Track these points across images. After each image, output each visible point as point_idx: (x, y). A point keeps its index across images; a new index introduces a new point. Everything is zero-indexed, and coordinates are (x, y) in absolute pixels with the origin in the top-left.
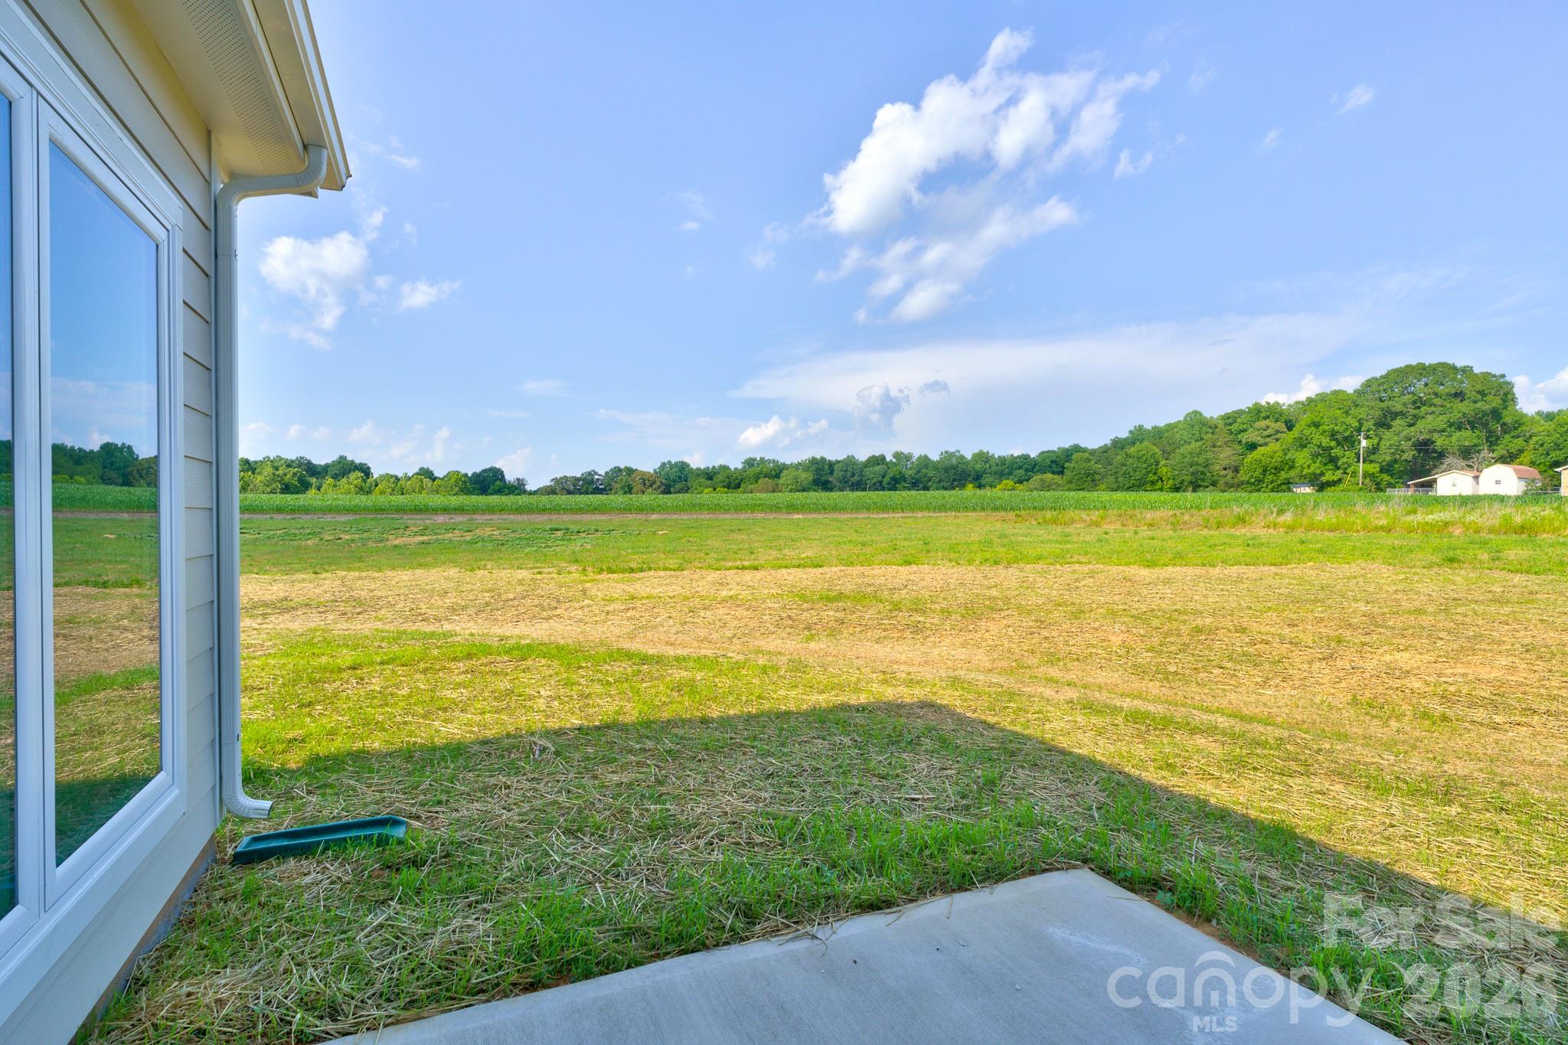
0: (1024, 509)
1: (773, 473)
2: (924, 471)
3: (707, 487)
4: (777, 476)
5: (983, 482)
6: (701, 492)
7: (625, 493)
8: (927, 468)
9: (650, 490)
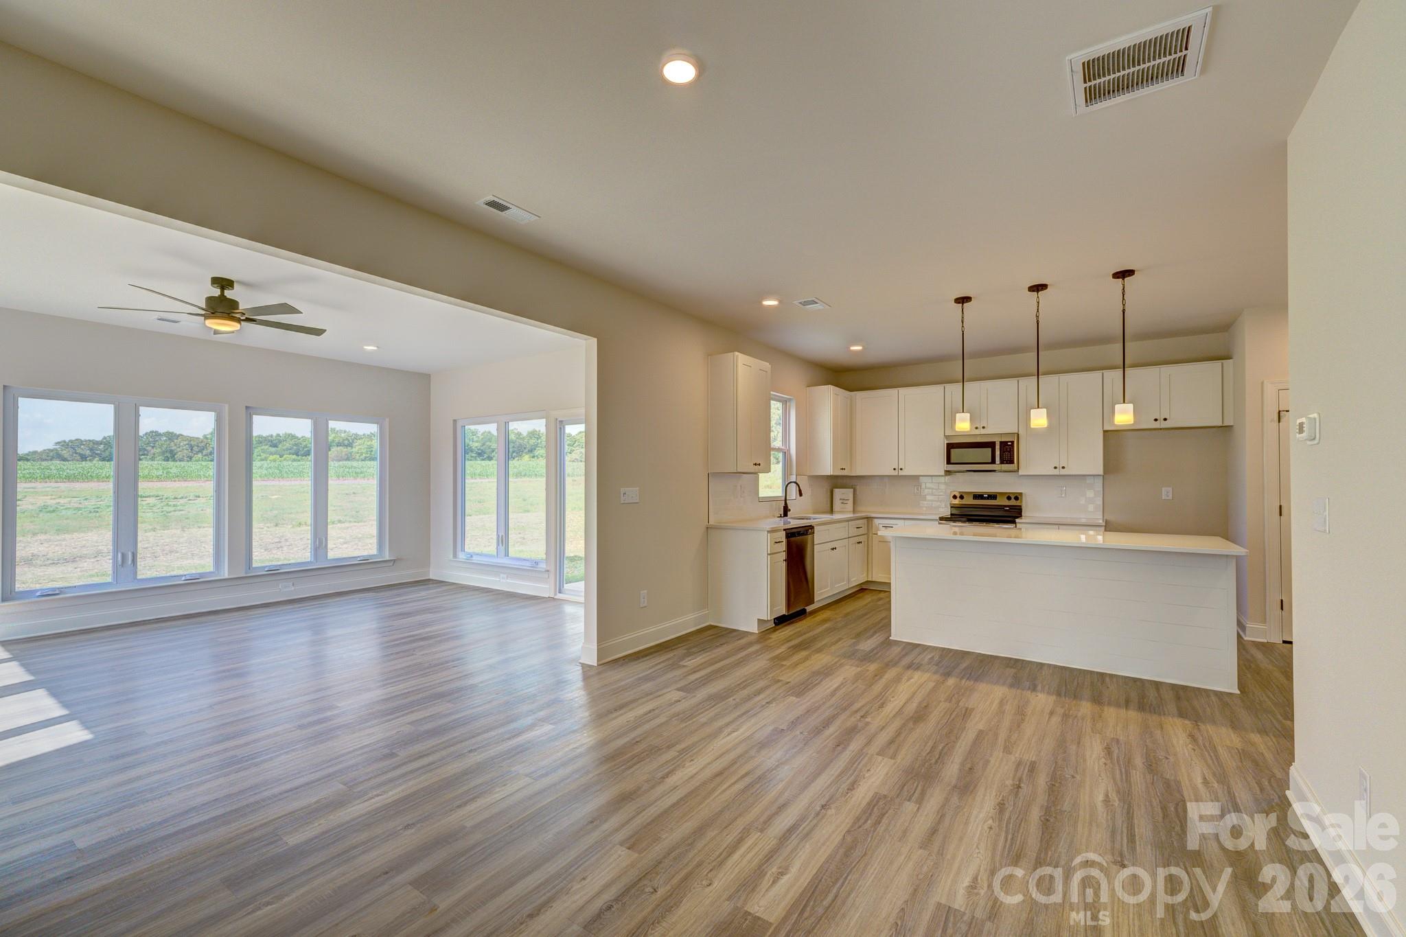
0: (577, 476)
1: (346, 442)
2: (488, 443)
3: (271, 454)
4: (350, 445)
5: (536, 453)
6: (265, 459)
7: (167, 459)
8: (490, 442)
9: (200, 455)
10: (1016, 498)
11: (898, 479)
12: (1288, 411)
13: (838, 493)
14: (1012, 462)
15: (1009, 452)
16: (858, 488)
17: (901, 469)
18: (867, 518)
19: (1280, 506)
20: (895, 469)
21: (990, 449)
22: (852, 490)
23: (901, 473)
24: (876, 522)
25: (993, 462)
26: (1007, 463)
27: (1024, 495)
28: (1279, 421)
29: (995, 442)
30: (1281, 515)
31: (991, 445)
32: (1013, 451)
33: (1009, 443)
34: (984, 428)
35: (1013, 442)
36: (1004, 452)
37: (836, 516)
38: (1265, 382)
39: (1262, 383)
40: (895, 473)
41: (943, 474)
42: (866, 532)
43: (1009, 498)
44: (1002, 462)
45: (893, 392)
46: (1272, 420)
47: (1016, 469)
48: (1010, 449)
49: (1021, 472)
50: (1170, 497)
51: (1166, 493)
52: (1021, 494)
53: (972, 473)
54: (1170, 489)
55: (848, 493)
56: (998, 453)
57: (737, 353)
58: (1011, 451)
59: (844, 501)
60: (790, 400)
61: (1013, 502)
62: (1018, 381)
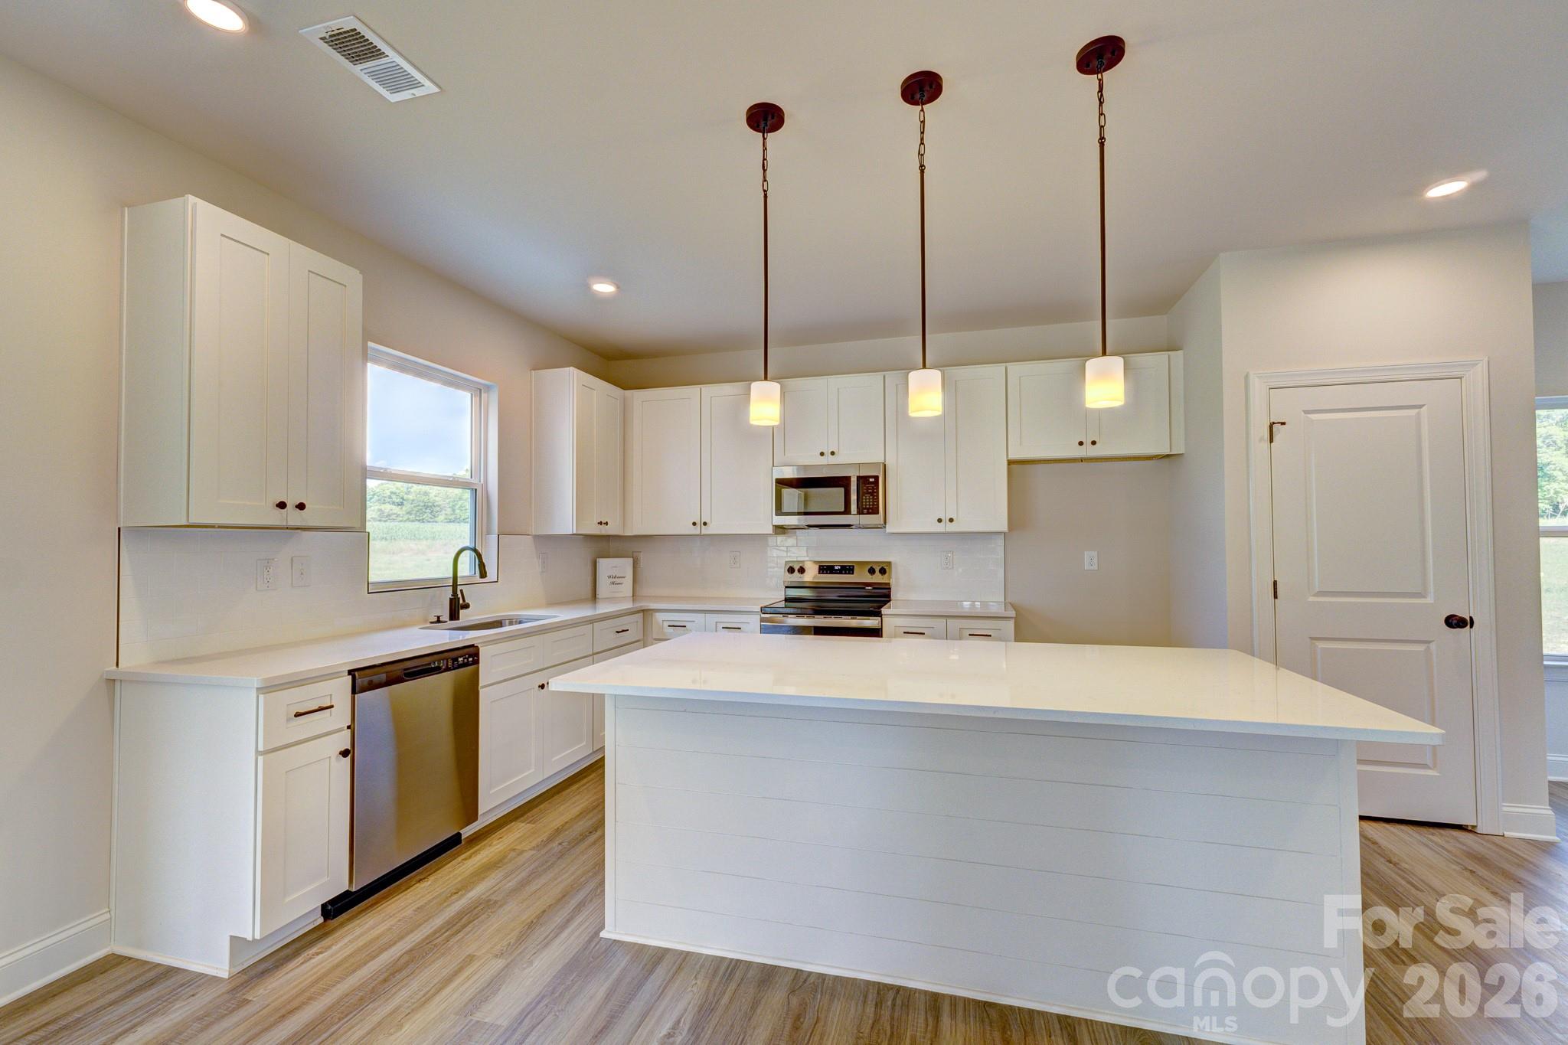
10: (883, 571)
11: (702, 539)
12: (1283, 424)
13: (607, 566)
14: (875, 511)
15: (872, 494)
16: (641, 556)
17: (705, 524)
18: (643, 611)
19: (1275, 583)
20: (694, 524)
21: (842, 490)
22: (630, 560)
23: (705, 531)
24: (660, 617)
25: (847, 511)
26: (868, 513)
27: (893, 566)
28: (1271, 440)
29: (850, 477)
30: (1276, 597)
31: (842, 482)
32: (878, 492)
33: (871, 480)
34: (833, 453)
35: (876, 478)
36: (864, 494)
37: (603, 609)
38: (1251, 376)
39: (1247, 377)
40: (696, 531)
41: (771, 532)
42: (641, 637)
43: (872, 571)
44: (860, 512)
45: (692, 391)
46: (1261, 439)
47: (882, 522)
48: (873, 489)
49: (889, 529)
50: (1095, 567)
51: (1090, 560)
52: (889, 563)
53: (817, 530)
54: (1095, 554)
55: (624, 566)
56: (854, 497)
57: (192, 199)
58: (874, 493)
59: (615, 580)
60: (488, 388)
61: (877, 578)
62: (884, 377)
